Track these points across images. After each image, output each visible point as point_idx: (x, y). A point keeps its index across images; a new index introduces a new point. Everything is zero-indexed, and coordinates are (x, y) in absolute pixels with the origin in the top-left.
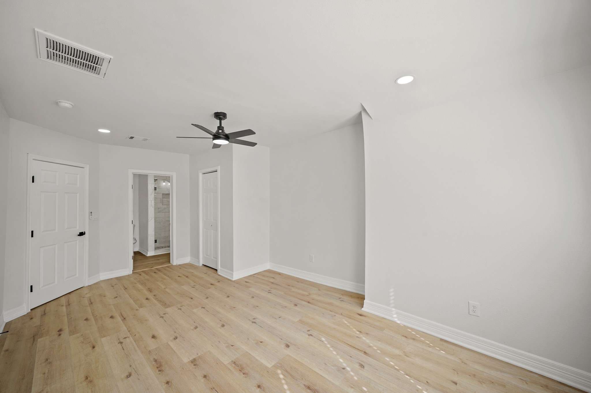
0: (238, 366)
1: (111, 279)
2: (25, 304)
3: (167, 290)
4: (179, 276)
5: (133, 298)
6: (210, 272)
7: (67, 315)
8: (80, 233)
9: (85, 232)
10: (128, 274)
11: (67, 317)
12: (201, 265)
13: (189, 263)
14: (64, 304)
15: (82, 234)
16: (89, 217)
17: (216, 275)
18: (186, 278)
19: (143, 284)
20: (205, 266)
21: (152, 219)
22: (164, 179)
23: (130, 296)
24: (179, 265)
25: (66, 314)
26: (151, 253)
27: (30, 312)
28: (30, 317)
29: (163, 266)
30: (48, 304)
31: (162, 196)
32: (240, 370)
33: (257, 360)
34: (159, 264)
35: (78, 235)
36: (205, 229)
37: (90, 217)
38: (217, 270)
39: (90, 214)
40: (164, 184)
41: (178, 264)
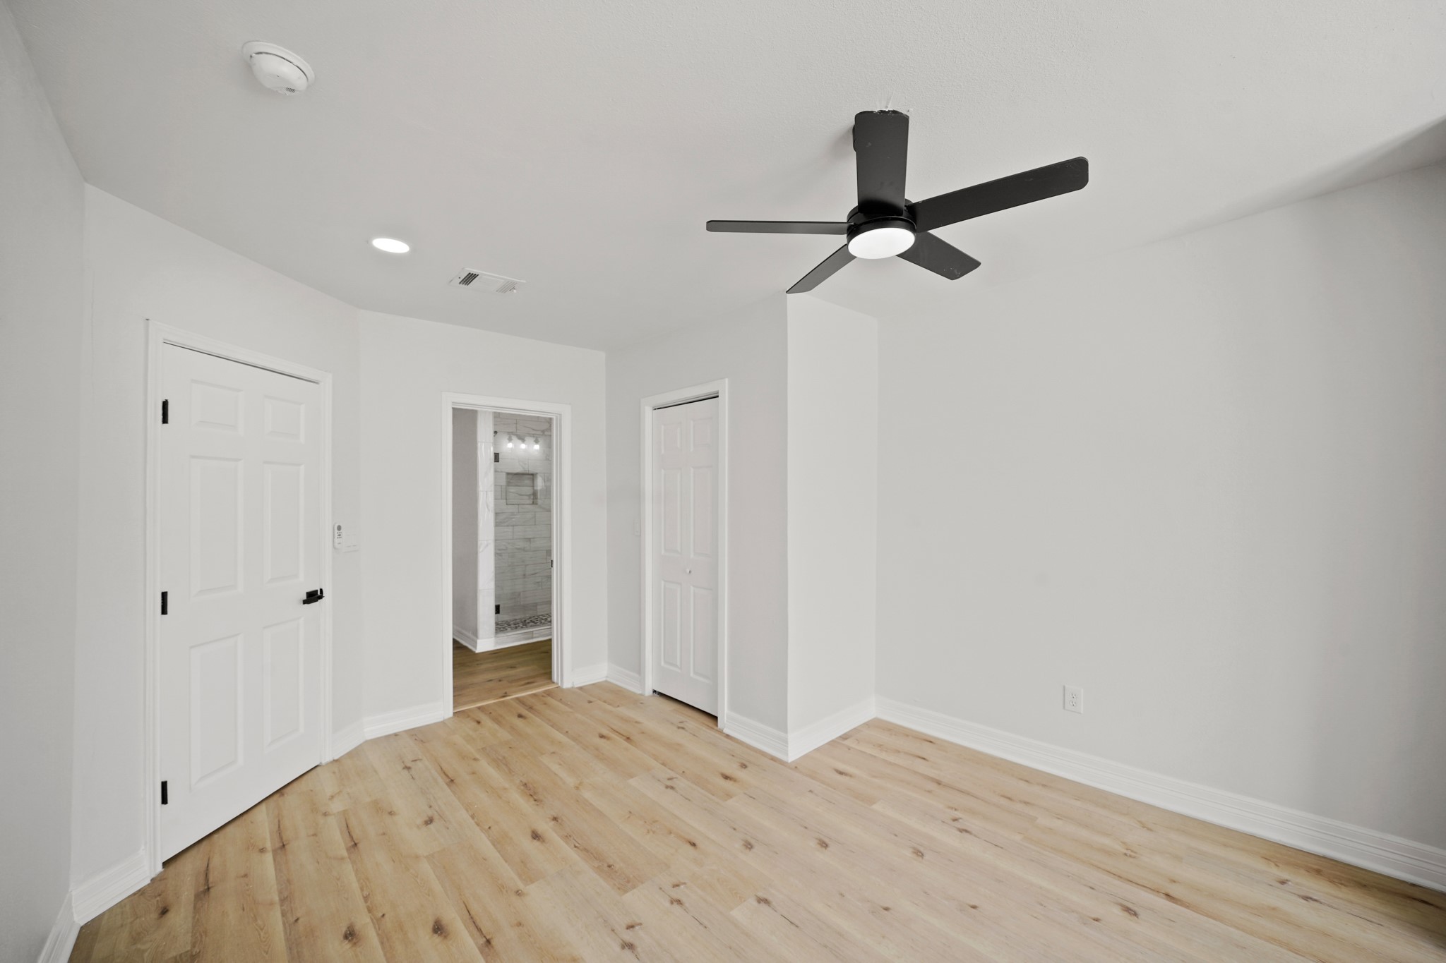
1: (396, 735)
2: (143, 847)
3: (587, 795)
4: (602, 736)
5: (487, 827)
6: (693, 722)
7: (283, 901)
8: (307, 593)
9: (321, 590)
10: (442, 720)
11: (284, 914)
12: (649, 692)
13: (606, 681)
14: (268, 845)
15: (313, 597)
16: (333, 541)
17: (717, 735)
18: (624, 742)
19: (501, 763)
20: (661, 695)
21: (487, 545)
22: (512, 432)
23: (473, 817)
24: (581, 688)
25: (276, 898)
26: (486, 643)
27: (161, 873)
28: (160, 906)
29: (534, 692)
30: (216, 836)
31: (507, 478)
34: (523, 682)
35: (305, 602)
36: (663, 583)
37: (337, 541)
38: (715, 718)
39: (336, 531)
40: (510, 445)
41: (576, 686)
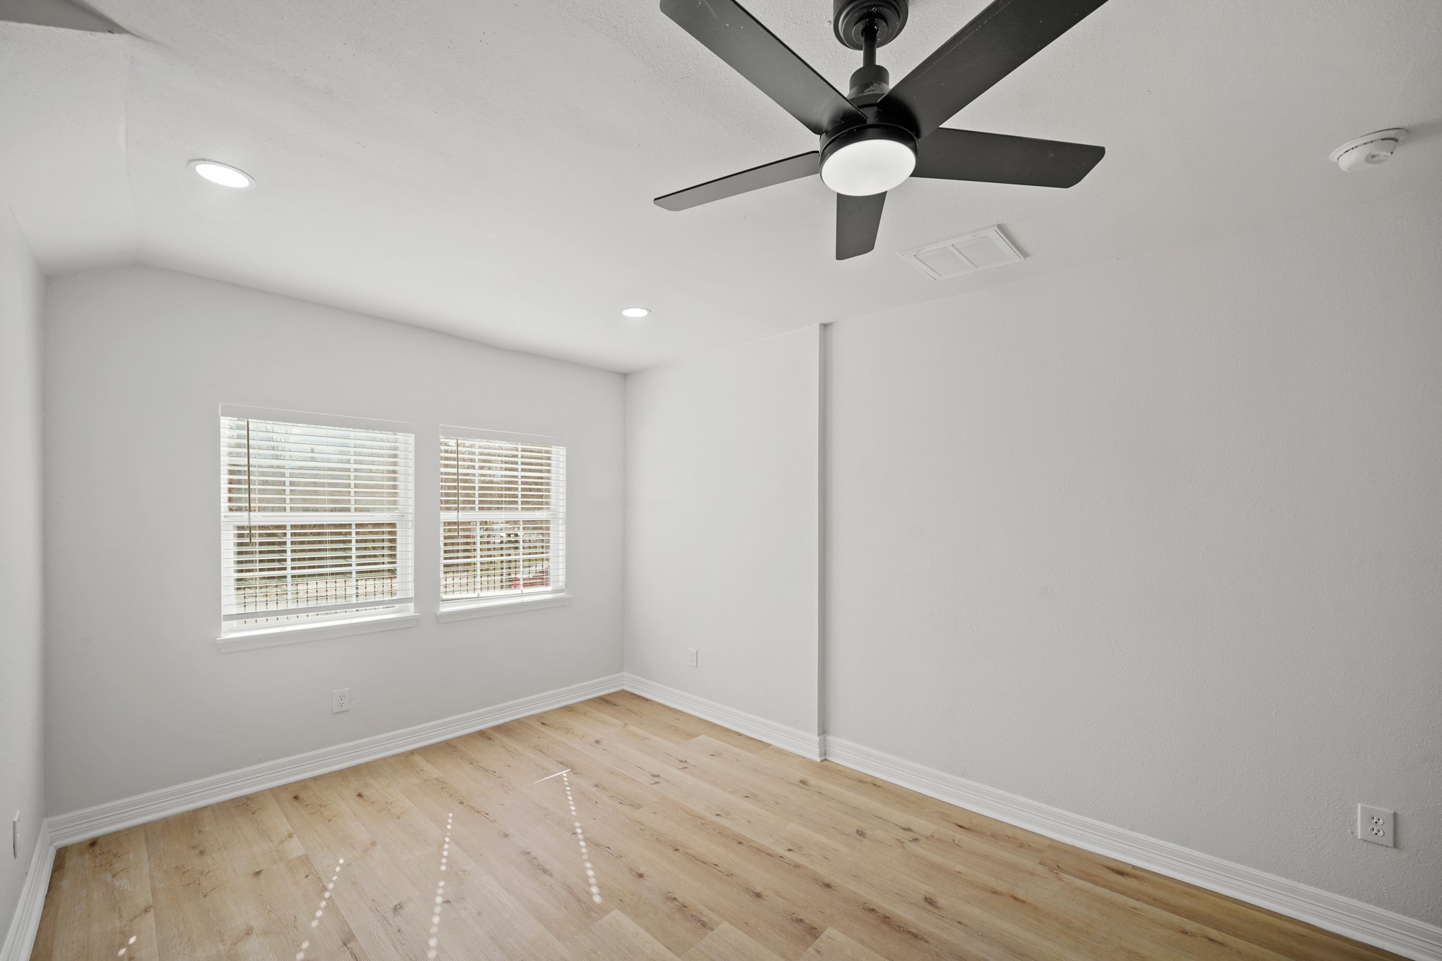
0: (692, 916)
32: (686, 907)
33: (648, 930)
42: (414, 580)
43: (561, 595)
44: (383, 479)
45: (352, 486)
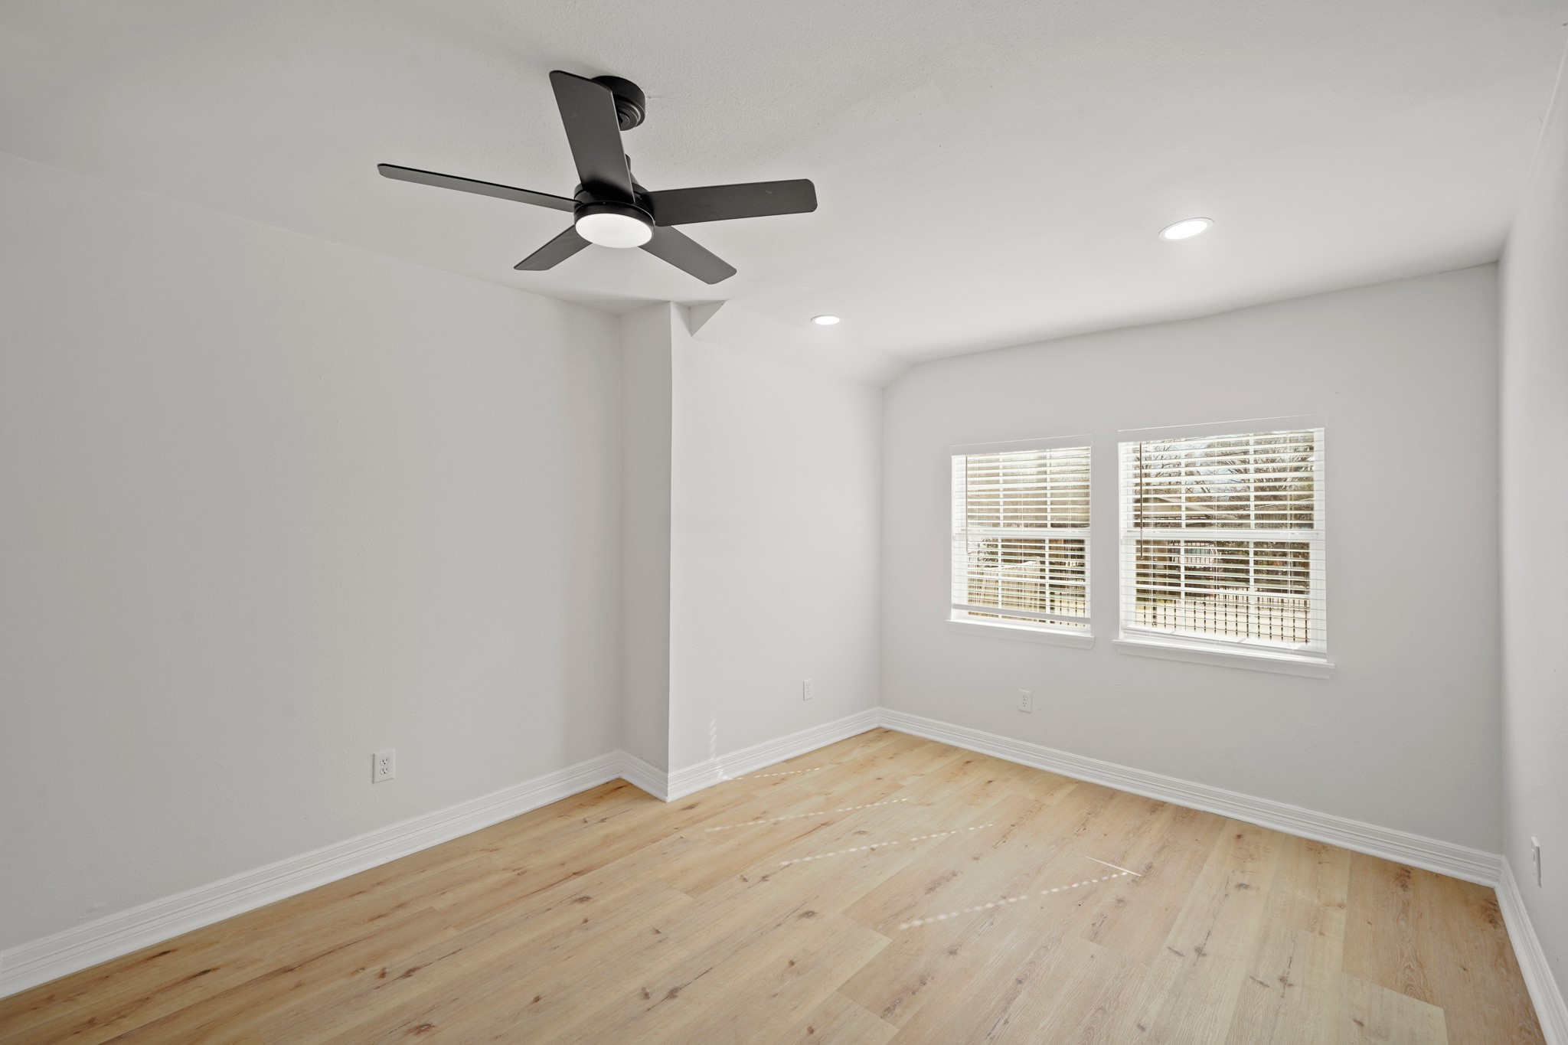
42: (1091, 600)
43: (1323, 661)
44: (1075, 495)
45: (1049, 503)
